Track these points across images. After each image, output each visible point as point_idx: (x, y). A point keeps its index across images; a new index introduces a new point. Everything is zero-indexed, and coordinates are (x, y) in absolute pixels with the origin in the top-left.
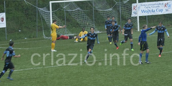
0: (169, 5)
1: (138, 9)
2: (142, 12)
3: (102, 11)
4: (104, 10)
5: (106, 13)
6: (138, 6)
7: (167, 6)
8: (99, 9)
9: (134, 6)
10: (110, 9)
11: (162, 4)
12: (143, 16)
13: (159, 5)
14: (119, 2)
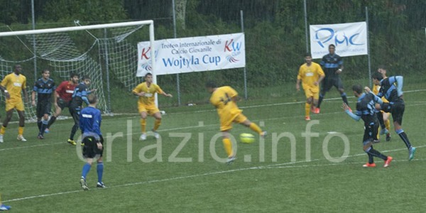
0: (235, 46)
1: (153, 54)
2: (166, 65)
3: (57, 62)
4: (63, 59)
5: (70, 68)
6: (153, 49)
7: (230, 47)
8: (50, 56)
9: (144, 50)
10: (81, 58)
11: (219, 42)
12: (168, 75)
13: (211, 46)
14: (103, 37)
